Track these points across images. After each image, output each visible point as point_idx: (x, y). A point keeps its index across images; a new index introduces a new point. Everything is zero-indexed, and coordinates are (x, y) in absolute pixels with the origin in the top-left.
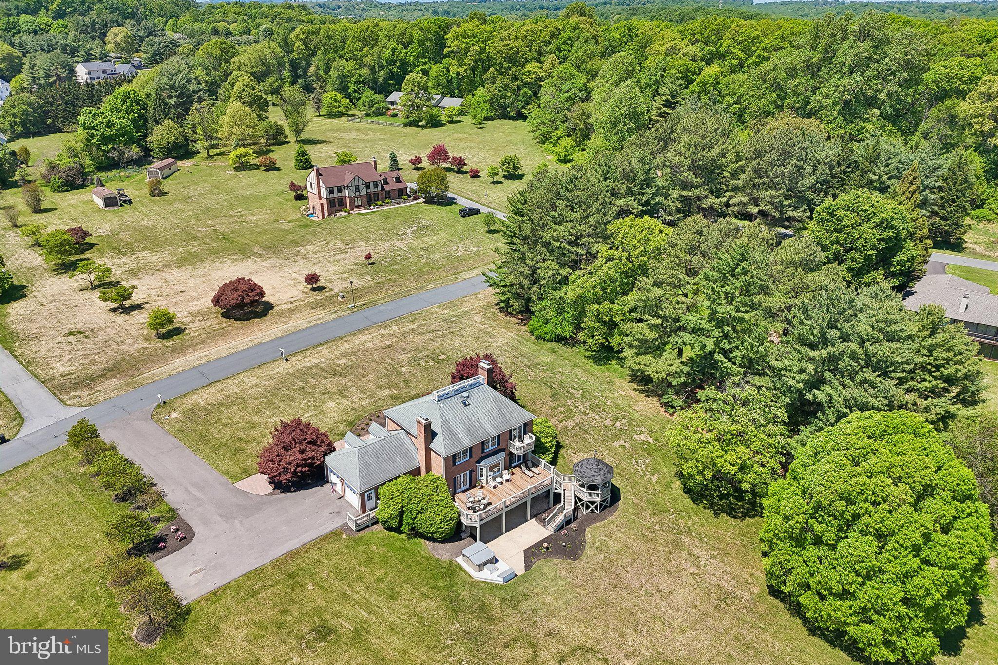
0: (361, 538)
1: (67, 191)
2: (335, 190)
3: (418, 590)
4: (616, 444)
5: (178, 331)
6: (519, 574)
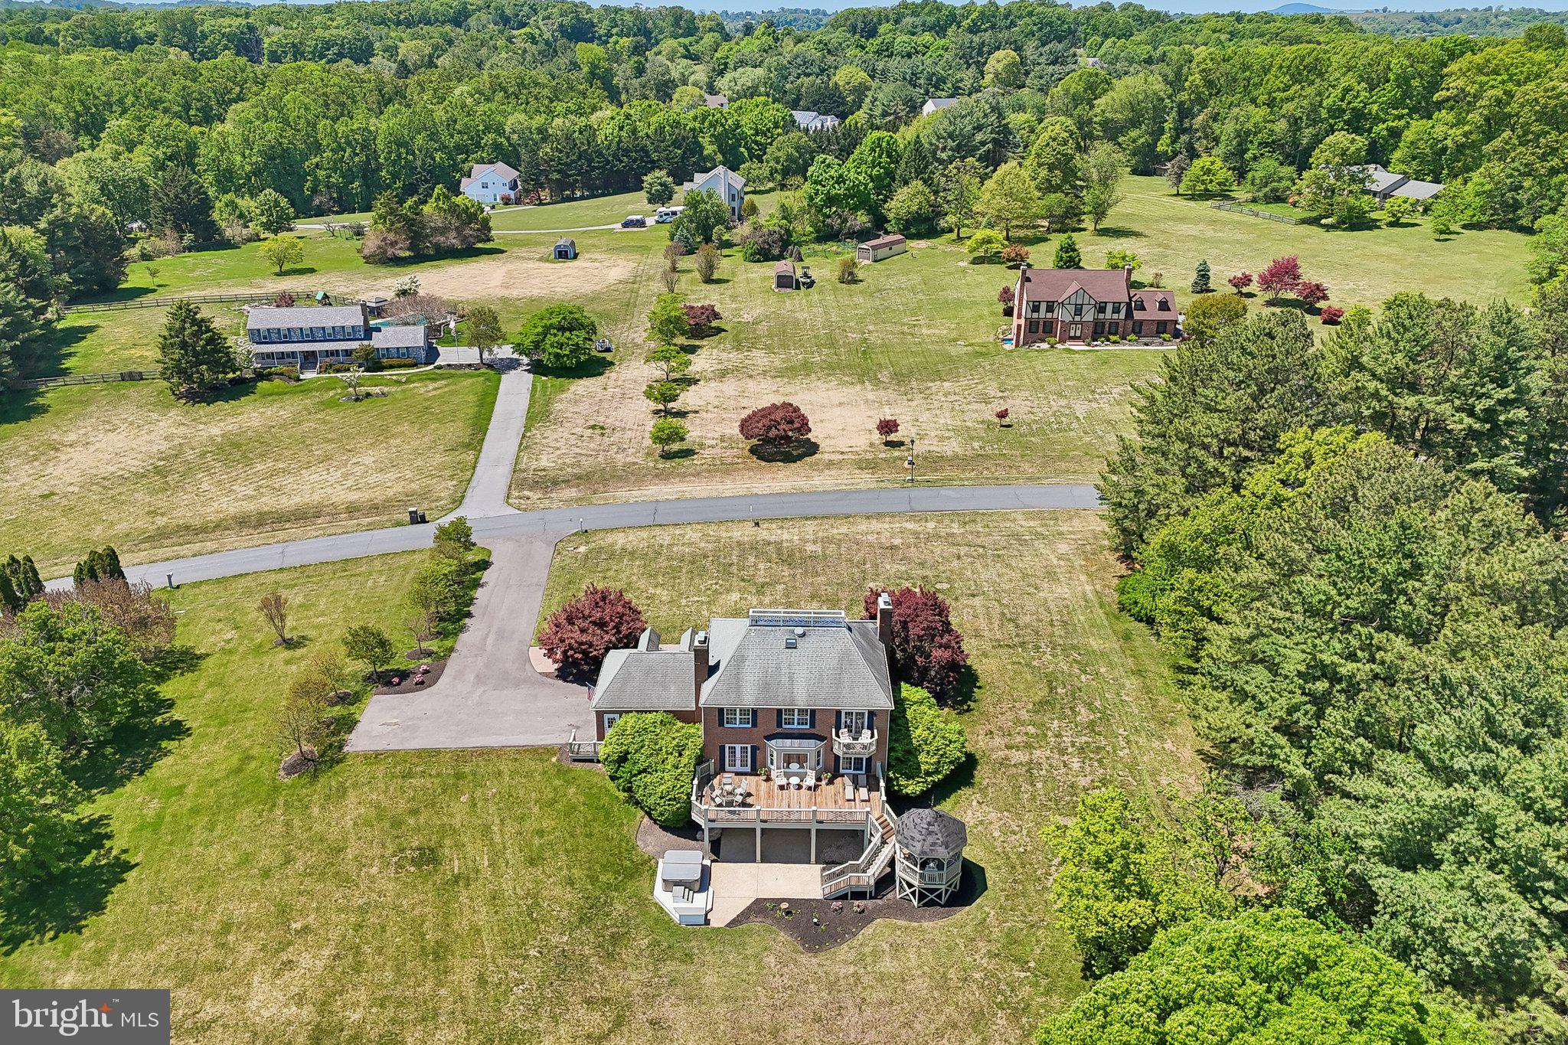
0: (569, 771)
1: (758, 261)
2: (1043, 306)
3: (569, 868)
5: (687, 453)
6: (714, 924)
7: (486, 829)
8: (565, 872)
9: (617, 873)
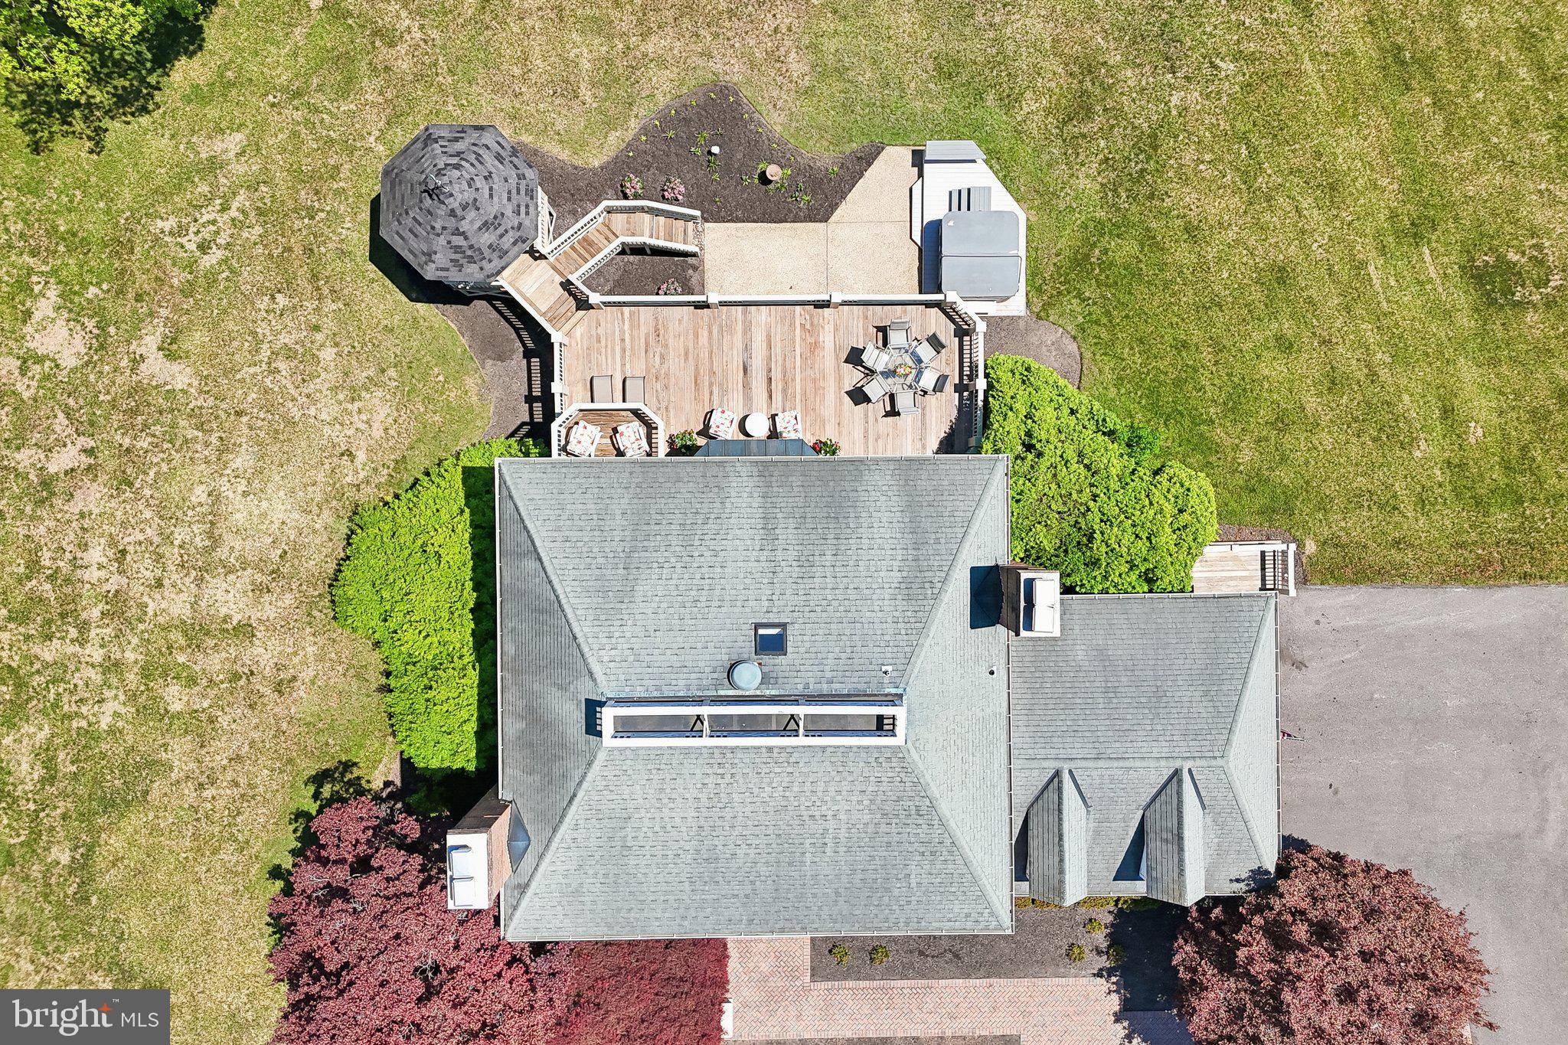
3: (1202, 266)
4: (180, 376)
6: (905, 154)
7: (1400, 357)
8: (1211, 254)
9: (1106, 266)
